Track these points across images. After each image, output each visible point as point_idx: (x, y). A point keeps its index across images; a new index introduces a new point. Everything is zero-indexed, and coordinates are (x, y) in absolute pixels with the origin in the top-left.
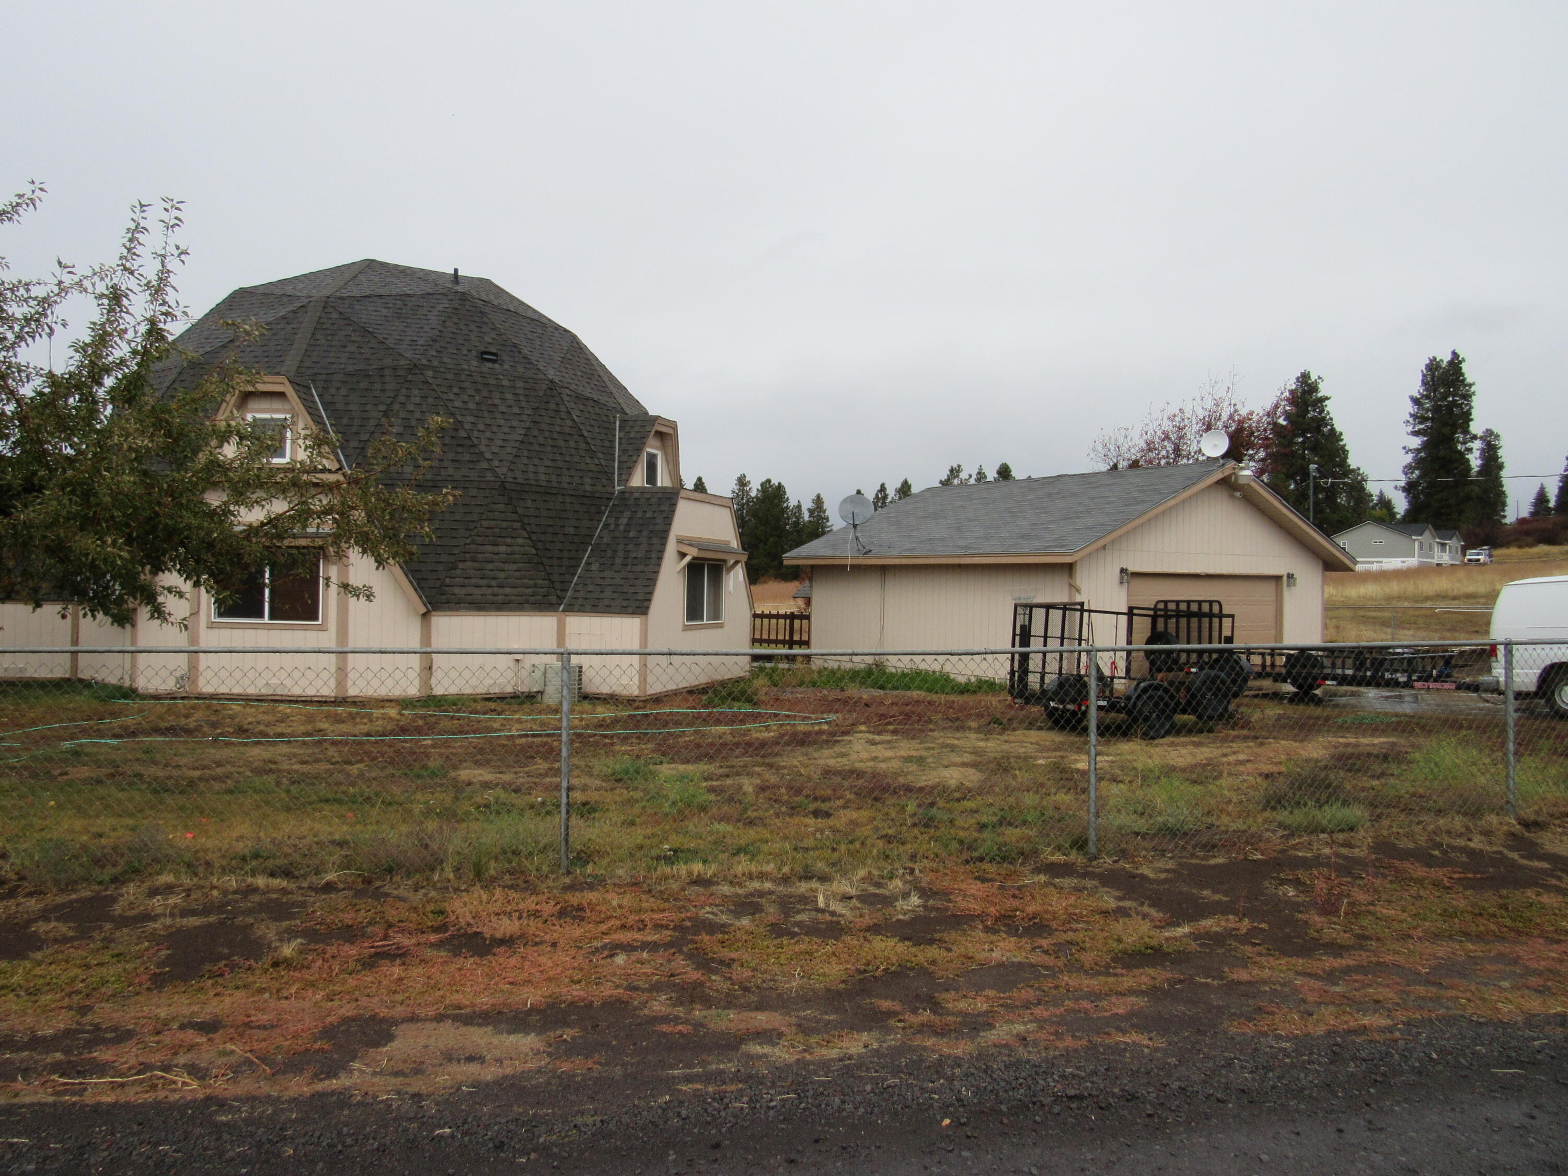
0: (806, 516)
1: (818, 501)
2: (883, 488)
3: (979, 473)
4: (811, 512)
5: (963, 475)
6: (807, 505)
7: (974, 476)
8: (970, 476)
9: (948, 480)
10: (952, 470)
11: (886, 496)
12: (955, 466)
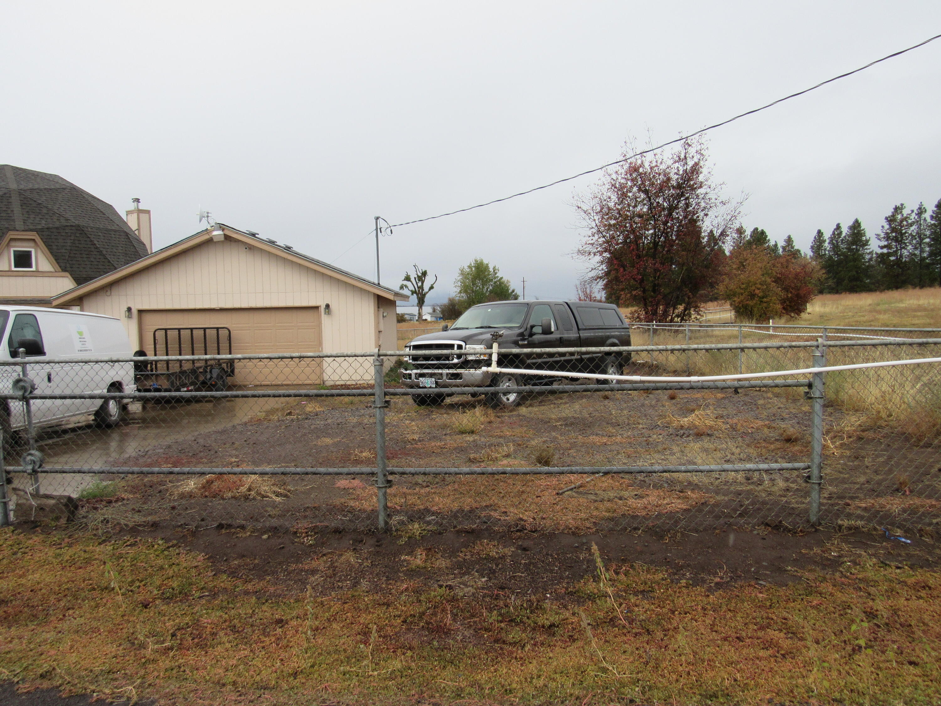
0: (781, 251)
1: (789, 240)
2: (838, 227)
3: (920, 208)
4: (784, 248)
5: (905, 212)
6: (781, 244)
7: (916, 211)
8: (913, 211)
9: (893, 216)
10: (896, 209)
11: (841, 233)
12: (898, 205)
